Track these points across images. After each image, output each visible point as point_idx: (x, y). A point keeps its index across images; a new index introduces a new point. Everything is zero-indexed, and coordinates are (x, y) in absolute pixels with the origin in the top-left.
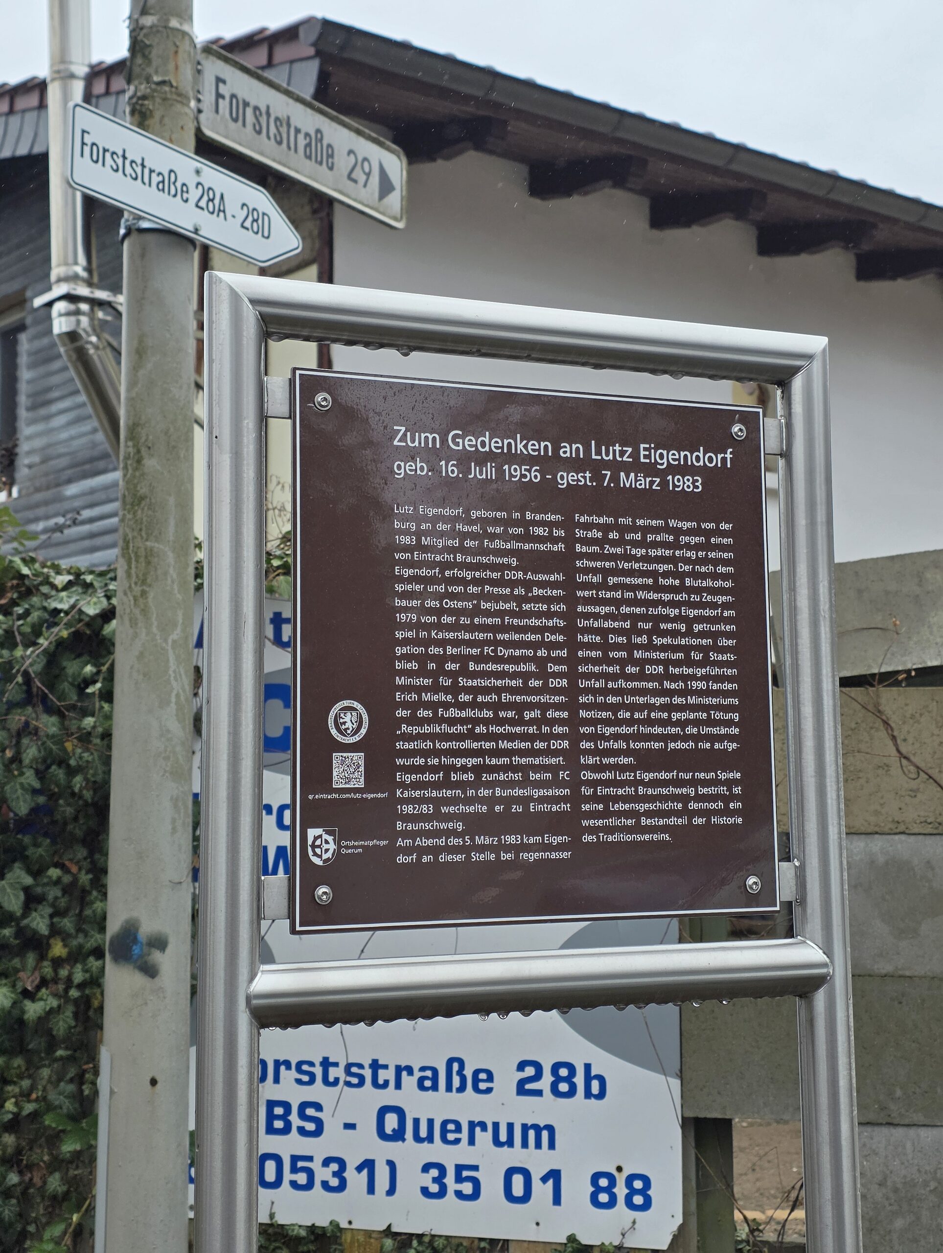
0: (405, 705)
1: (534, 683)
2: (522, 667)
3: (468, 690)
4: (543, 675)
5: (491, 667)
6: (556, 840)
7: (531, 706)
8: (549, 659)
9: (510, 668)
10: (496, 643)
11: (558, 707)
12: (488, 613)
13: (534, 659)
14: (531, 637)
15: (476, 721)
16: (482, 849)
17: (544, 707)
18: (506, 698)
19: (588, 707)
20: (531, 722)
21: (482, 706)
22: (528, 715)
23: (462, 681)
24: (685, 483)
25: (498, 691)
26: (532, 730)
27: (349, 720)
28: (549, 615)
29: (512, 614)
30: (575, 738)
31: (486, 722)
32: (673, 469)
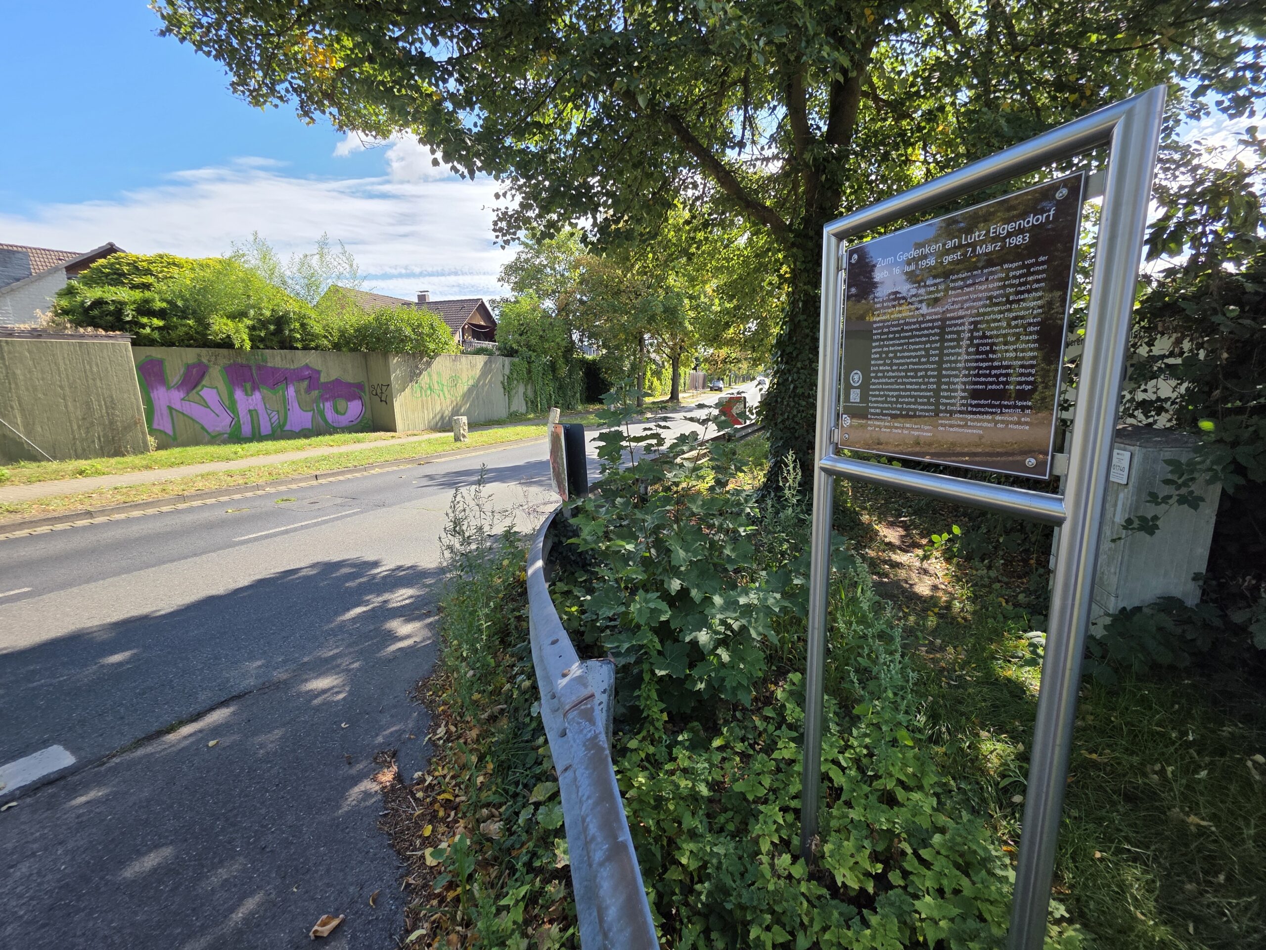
0: (874, 371)
1: (923, 360)
2: (919, 353)
3: (896, 364)
4: (928, 356)
5: (906, 354)
6: (927, 428)
7: (921, 370)
8: (931, 348)
9: (913, 354)
10: (908, 344)
11: (932, 370)
12: (907, 331)
13: (924, 349)
14: (924, 339)
15: (898, 377)
16: (897, 428)
17: (926, 370)
18: (911, 367)
19: (946, 369)
20: (921, 377)
21: (900, 371)
22: (919, 374)
23: (895, 361)
24: (1018, 240)
25: (908, 364)
26: (920, 380)
27: (856, 377)
28: (932, 328)
29: (916, 330)
30: (939, 383)
31: (902, 377)
32: (1010, 235)
